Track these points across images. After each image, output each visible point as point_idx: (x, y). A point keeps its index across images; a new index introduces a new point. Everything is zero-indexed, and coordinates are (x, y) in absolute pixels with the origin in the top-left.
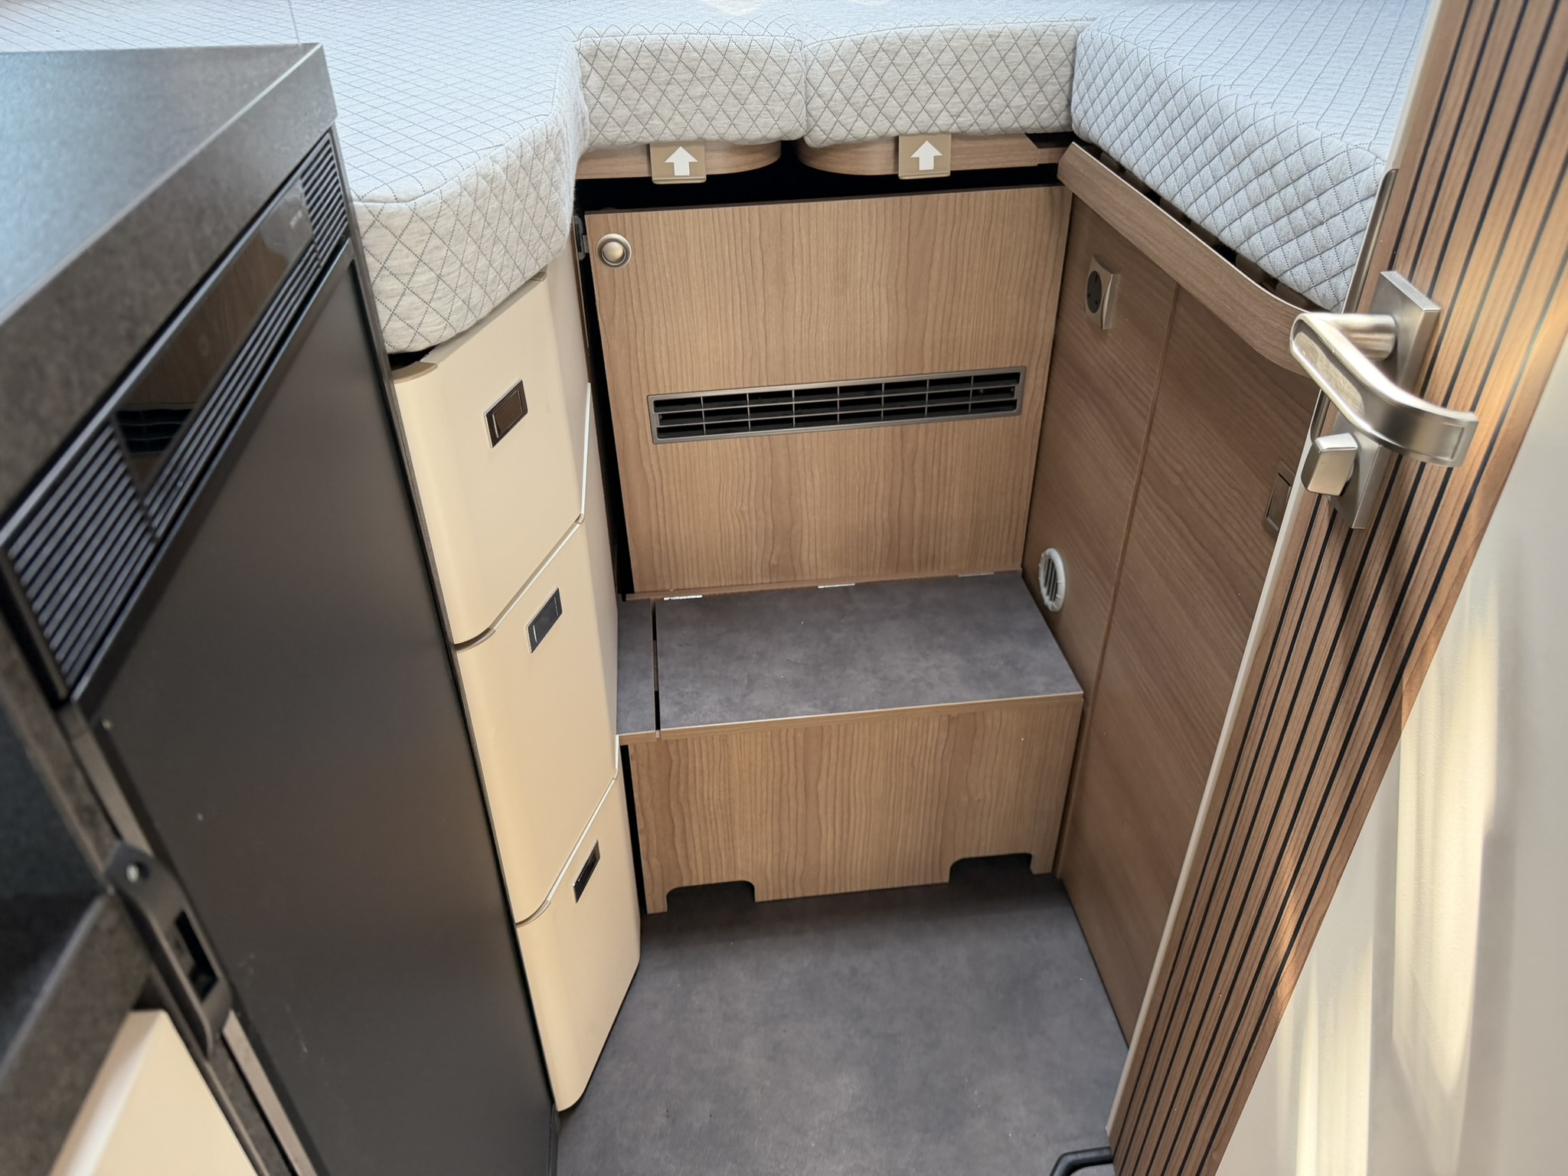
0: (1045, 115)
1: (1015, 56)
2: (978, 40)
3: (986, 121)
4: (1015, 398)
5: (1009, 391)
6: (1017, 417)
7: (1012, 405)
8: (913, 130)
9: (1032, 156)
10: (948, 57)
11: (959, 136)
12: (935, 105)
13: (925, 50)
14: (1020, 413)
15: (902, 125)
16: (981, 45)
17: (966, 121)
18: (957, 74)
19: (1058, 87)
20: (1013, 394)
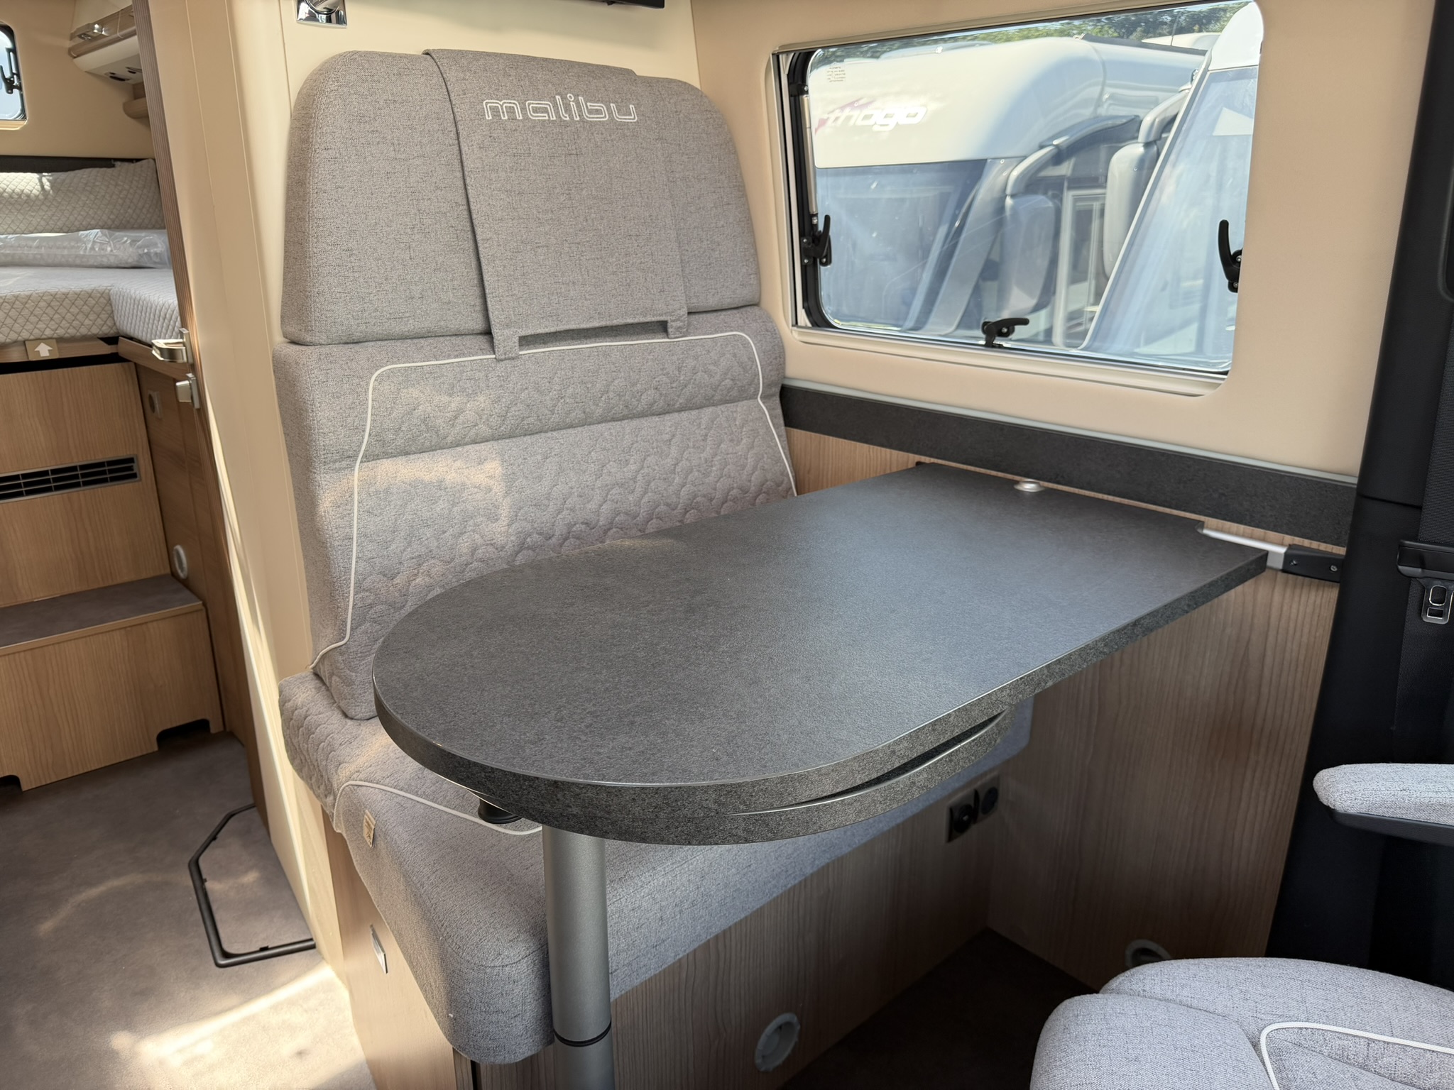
0: (104, 328)
1: (80, 302)
2: (57, 296)
3: (72, 332)
4: (134, 472)
5: (131, 468)
6: (140, 483)
7: (134, 476)
8: (32, 337)
9: (106, 349)
10: (42, 304)
11: (60, 340)
12: (41, 325)
13: (30, 301)
14: (141, 480)
15: (25, 335)
16: (60, 298)
17: (60, 332)
18: (49, 311)
19: (107, 316)
20: (133, 470)
